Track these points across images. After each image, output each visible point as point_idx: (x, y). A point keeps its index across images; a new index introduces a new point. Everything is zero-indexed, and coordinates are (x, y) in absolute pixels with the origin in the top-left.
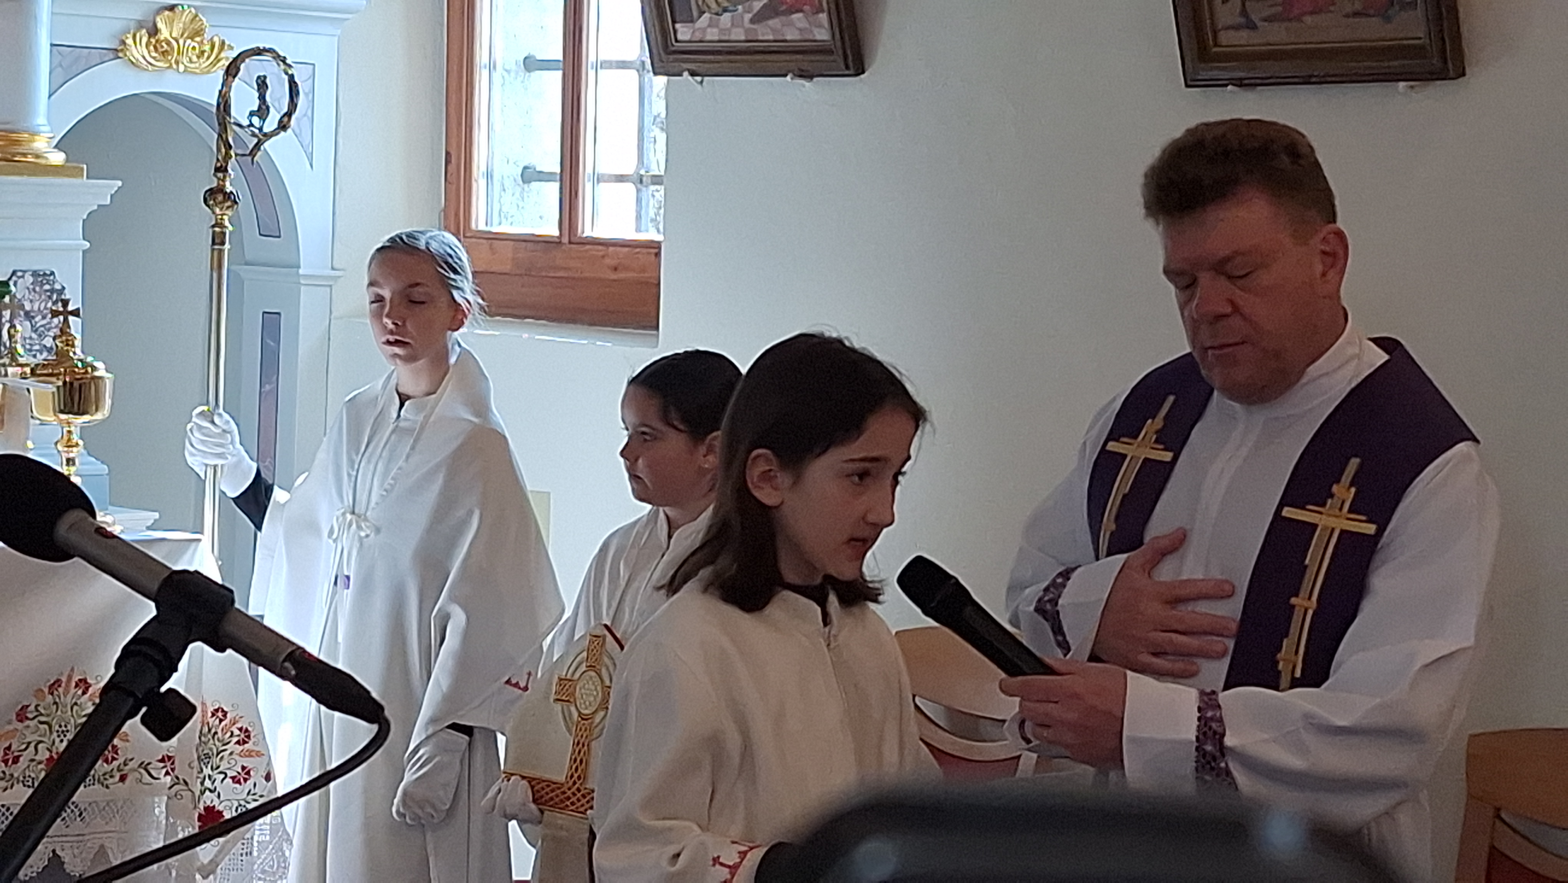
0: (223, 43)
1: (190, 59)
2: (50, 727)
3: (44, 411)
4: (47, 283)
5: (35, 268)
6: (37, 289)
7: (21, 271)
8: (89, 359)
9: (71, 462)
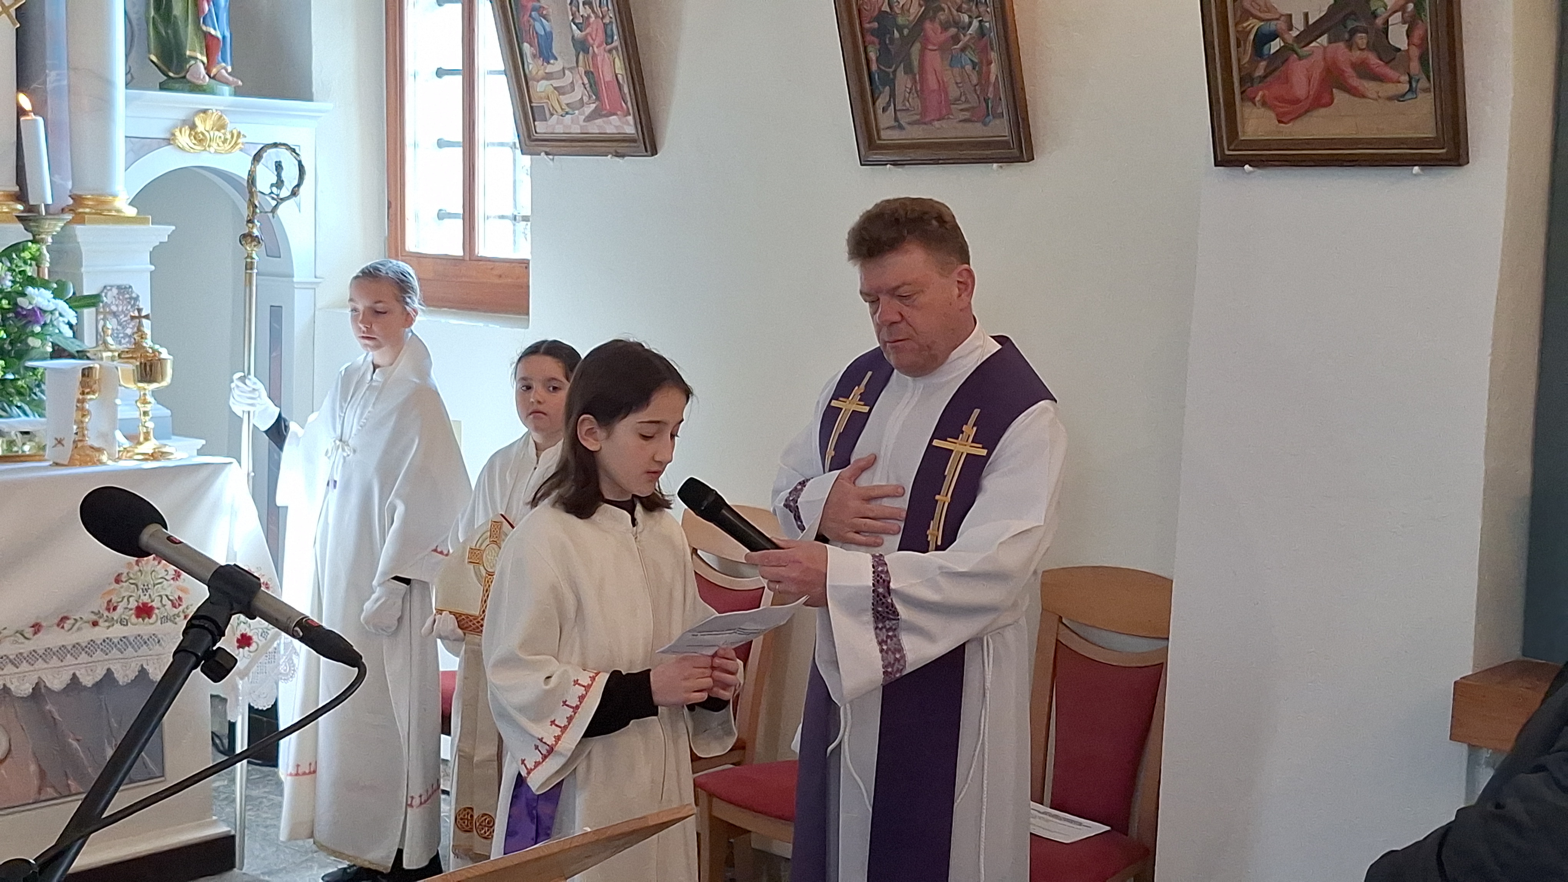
0: (239, 133)
1: (218, 144)
2: (137, 586)
3: (126, 379)
4: (128, 293)
5: (119, 283)
6: (121, 297)
7: (110, 286)
8: (156, 347)
9: (146, 414)
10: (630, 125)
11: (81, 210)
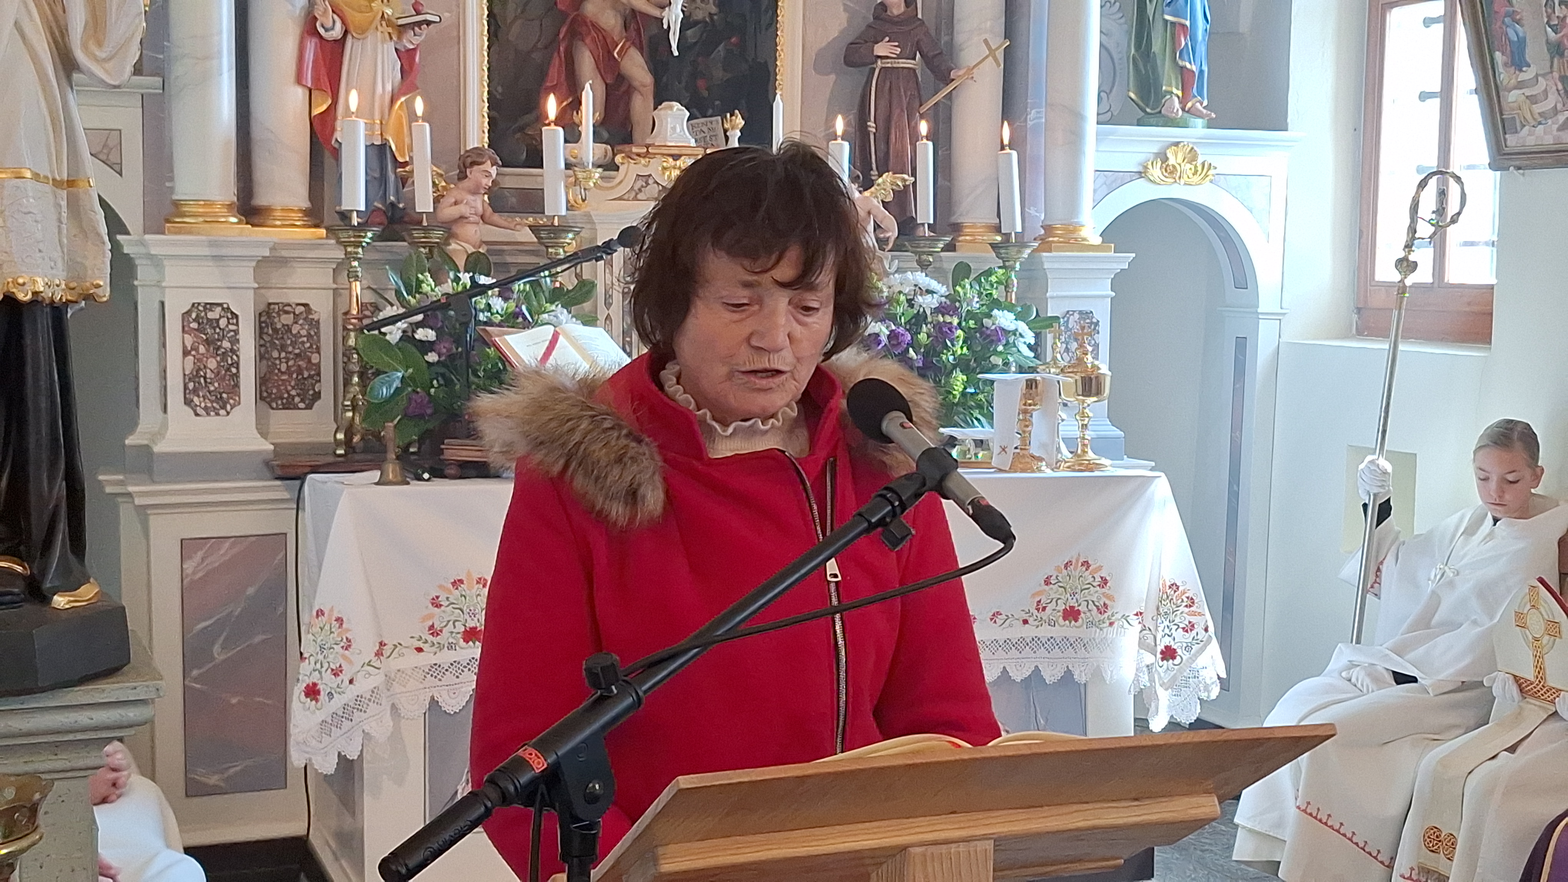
1: (1188, 176)
2: (1065, 589)
3: (1068, 393)
7: (1072, 311)
8: (1096, 363)
9: (1085, 427)
11: (1051, 239)
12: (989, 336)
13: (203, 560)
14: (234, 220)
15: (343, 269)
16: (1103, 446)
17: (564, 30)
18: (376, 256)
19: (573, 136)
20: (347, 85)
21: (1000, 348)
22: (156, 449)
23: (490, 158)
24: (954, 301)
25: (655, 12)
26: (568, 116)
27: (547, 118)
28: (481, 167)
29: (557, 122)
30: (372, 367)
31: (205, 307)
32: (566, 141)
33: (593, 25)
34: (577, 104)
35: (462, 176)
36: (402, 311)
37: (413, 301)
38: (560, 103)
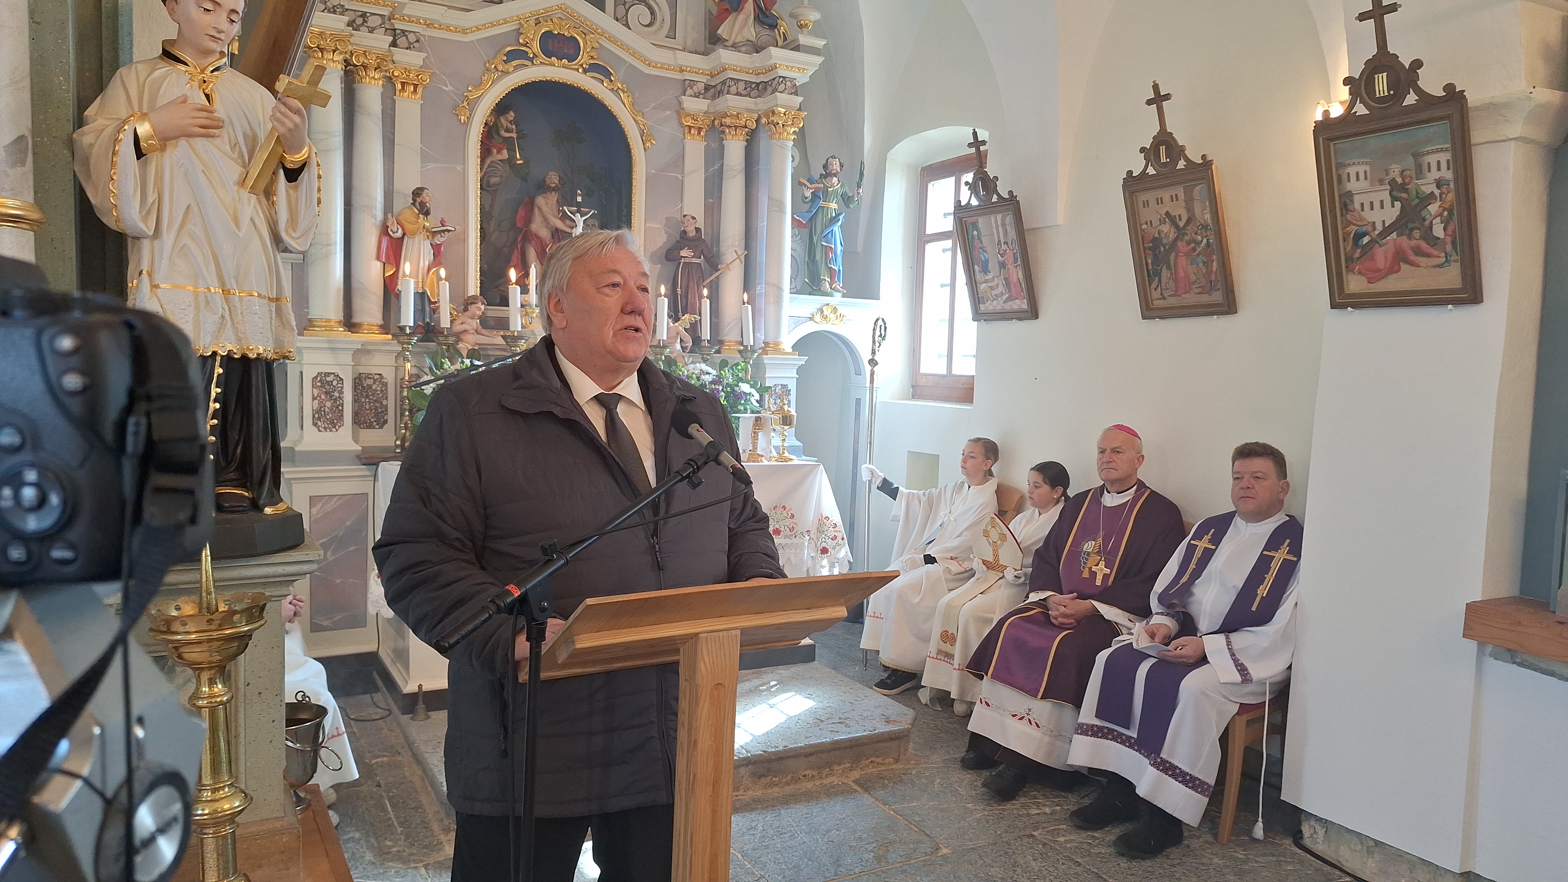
3: (776, 424)
7: (777, 384)
8: (789, 409)
9: (784, 440)
10: (1024, 303)
11: (766, 349)
12: (737, 396)
13: (322, 507)
14: (341, 329)
15: (400, 355)
16: (793, 450)
17: (520, 238)
18: (419, 350)
19: (525, 291)
20: (405, 258)
21: (743, 402)
22: (296, 449)
23: (481, 301)
24: (720, 378)
25: (569, 230)
26: (522, 281)
27: (511, 281)
28: (476, 305)
29: (516, 284)
30: (416, 407)
31: (325, 374)
32: (521, 293)
33: (536, 236)
34: (527, 275)
35: (466, 310)
36: (433, 378)
37: (439, 373)
38: (517, 274)
